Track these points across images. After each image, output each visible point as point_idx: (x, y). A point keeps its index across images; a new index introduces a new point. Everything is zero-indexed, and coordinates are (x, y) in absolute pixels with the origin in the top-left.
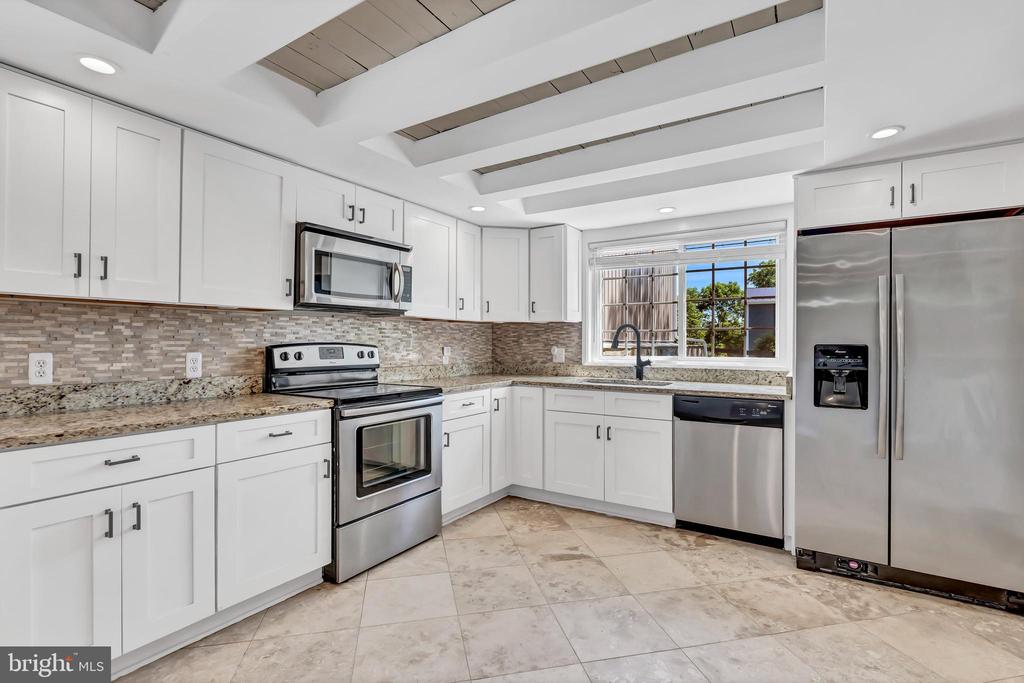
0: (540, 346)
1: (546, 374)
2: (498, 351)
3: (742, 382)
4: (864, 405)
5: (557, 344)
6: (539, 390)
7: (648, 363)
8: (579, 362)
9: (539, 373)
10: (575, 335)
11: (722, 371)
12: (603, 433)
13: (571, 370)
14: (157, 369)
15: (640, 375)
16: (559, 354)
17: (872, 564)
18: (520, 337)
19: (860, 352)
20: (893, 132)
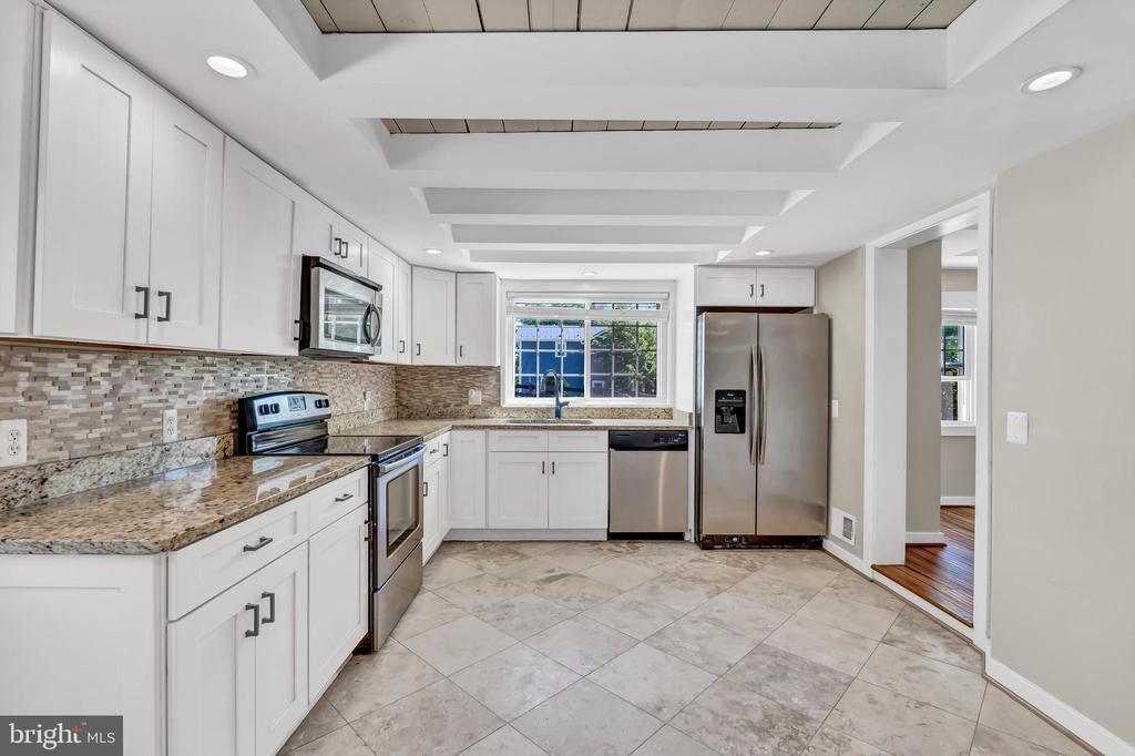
0: (453, 389)
1: (462, 417)
2: (403, 394)
3: (639, 417)
4: (742, 431)
5: (473, 386)
6: (482, 433)
7: (566, 403)
8: (498, 403)
9: (454, 416)
10: (492, 379)
11: (624, 409)
12: (548, 468)
13: (489, 412)
14: (135, 434)
15: (558, 415)
16: (476, 397)
17: (744, 536)
18: (431, 379)
19: (740, 394)
20: (767, 253)
